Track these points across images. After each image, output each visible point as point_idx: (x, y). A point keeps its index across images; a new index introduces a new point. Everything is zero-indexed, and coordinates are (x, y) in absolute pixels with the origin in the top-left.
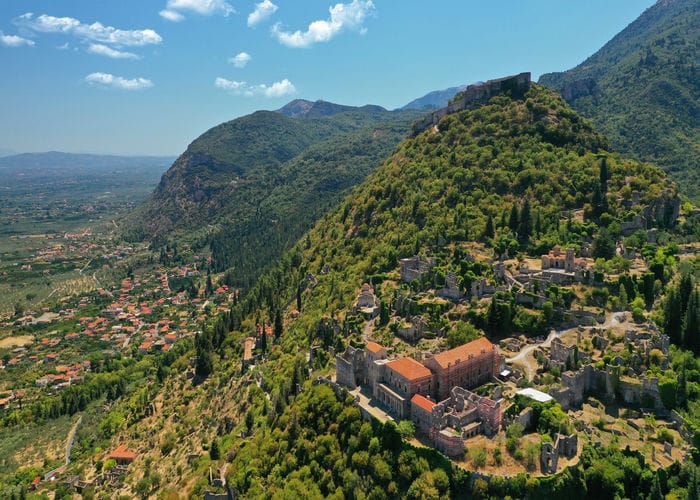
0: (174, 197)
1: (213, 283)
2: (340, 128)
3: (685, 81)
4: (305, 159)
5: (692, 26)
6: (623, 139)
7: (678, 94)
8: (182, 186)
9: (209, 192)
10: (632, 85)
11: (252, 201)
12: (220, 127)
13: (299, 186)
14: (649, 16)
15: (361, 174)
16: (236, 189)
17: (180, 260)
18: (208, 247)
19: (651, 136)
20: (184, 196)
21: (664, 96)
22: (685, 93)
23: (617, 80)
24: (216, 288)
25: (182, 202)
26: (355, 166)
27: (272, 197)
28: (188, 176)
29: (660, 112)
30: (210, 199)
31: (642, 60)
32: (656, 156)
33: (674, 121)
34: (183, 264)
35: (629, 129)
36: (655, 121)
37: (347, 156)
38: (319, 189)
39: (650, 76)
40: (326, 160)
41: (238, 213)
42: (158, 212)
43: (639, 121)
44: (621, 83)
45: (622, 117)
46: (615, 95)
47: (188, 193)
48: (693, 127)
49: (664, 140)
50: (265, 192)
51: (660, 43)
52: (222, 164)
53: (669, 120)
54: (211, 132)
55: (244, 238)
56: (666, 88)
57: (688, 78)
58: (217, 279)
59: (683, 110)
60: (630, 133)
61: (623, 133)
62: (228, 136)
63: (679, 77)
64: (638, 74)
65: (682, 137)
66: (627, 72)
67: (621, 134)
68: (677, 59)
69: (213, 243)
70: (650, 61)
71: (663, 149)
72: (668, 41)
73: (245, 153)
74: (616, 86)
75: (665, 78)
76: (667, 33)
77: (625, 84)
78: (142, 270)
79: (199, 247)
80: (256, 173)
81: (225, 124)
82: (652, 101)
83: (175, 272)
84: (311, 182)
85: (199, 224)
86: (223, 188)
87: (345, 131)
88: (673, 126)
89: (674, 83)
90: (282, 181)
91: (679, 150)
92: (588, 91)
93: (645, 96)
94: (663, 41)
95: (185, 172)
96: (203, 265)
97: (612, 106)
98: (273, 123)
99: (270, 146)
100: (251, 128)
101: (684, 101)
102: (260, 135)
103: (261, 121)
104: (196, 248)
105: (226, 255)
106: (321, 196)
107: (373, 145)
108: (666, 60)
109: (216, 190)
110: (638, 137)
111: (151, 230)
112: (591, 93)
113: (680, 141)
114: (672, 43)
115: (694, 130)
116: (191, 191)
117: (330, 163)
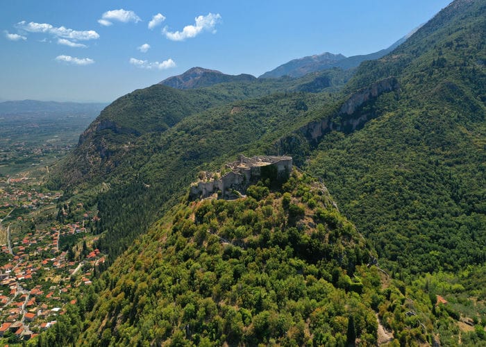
0: (85, 154)
1: (88, 246)
2: (215, 96)
3: (468, 81)
4: (178, 131)
5: (474, 31)
6: (417, 133)
7: (461, 93)
8: (91, 146)
9: (109, 153)
10: (426, 82)
11: (135, 165)
12: (126, 96)
13: (170, 155)
14: (443, 16)
15: (218, 146)
16: (127, 153)
17: (72, 218)
18: (96, 207)
19: (440, 131)
20: (93, 153)
21: (450, 95)
22: (468, 92)
23: (415, 77)
24: (90, 252)
25: (90, 159)
26: (214, 140)
27: (149, 164)
28: (97, 137)
29: (447, 109)
30: (108, 159)
31: (434, 62)
32: (443, 150)
33: (458, 117)
34: (75, 221)
35: (422, 123)
36: (443, 117)
37: (208, 130)
38: (184, 159)
39: (440, 77)
40: (192, 134)
41: (124, 176)
42: (72, 166)
43: (429, 117)
44: (417, 80)
45: (417, 112)
46: (413, 90)
47: (96, 151)
48: (473, 121)
49: (451, 135)
50: (146, 158)
51: (449, 45)
52: (123, 128)
53: (454, 115)
54: (119, 100)
55: (124, 199)
56: (452, 87)
57: (470, 78)
58: (92, 242)
59: (465, 107)
60: (423, 128)
61: (417, 127)
62: (130, 104)
63: (463, 78)
64: (431, 74)
65: (465, 131)
66: (422, 71)
67: (416, 128)
68: (462, 62)
69: (100, 201)
70: (440, 64)
71: (449, 143)
72: (456, 44)
73: (141, 118)
74: (414, 82)
75: (451, 79)
76: (455, 36)
77: (421, 81)
78: (43, 226)
79: (90, 206)
80: (144, 139)
81: (129, 95)
82: (441, 98)
83: (66, 230)
84: (178, 153)
85: (98, 180)
86: (117, 151)
87: (220, 99)
88: (457, 121)
89: (459, 83)
90: (160, 148)
91: (462, 144)
92: (391, 88)
93: (436, 94)
94: (452, 43)
95: (94, 134)
96: (89, 223)
97: (409, 100)
98: (164, 95)
99: (161, 113)
100: (148, 99)
101: (467, 99)
102: (153, 104)
103: (156, 93)
104: (88, 207)
105: (108, 214)
106: (185, 165)
107: (230, 121)
108: (453, 63)
109: (113, 152)
110: (429, 131)
111: (67, 181)
112: (393, 90)
113: (463, 134)
114: (458, 46)
115: (475, 124)
116: (99, 149)
117: (195, 137)
